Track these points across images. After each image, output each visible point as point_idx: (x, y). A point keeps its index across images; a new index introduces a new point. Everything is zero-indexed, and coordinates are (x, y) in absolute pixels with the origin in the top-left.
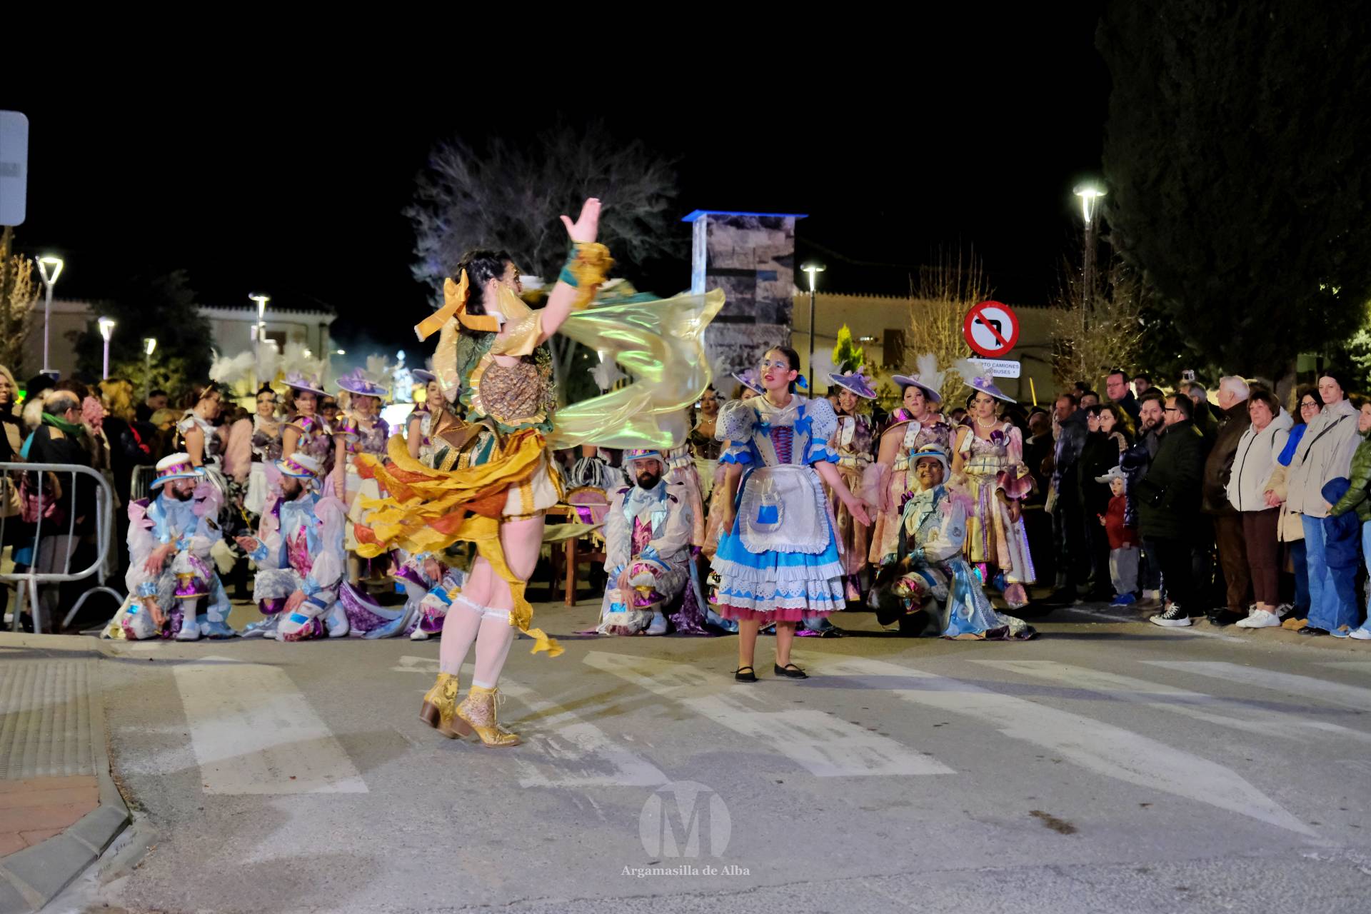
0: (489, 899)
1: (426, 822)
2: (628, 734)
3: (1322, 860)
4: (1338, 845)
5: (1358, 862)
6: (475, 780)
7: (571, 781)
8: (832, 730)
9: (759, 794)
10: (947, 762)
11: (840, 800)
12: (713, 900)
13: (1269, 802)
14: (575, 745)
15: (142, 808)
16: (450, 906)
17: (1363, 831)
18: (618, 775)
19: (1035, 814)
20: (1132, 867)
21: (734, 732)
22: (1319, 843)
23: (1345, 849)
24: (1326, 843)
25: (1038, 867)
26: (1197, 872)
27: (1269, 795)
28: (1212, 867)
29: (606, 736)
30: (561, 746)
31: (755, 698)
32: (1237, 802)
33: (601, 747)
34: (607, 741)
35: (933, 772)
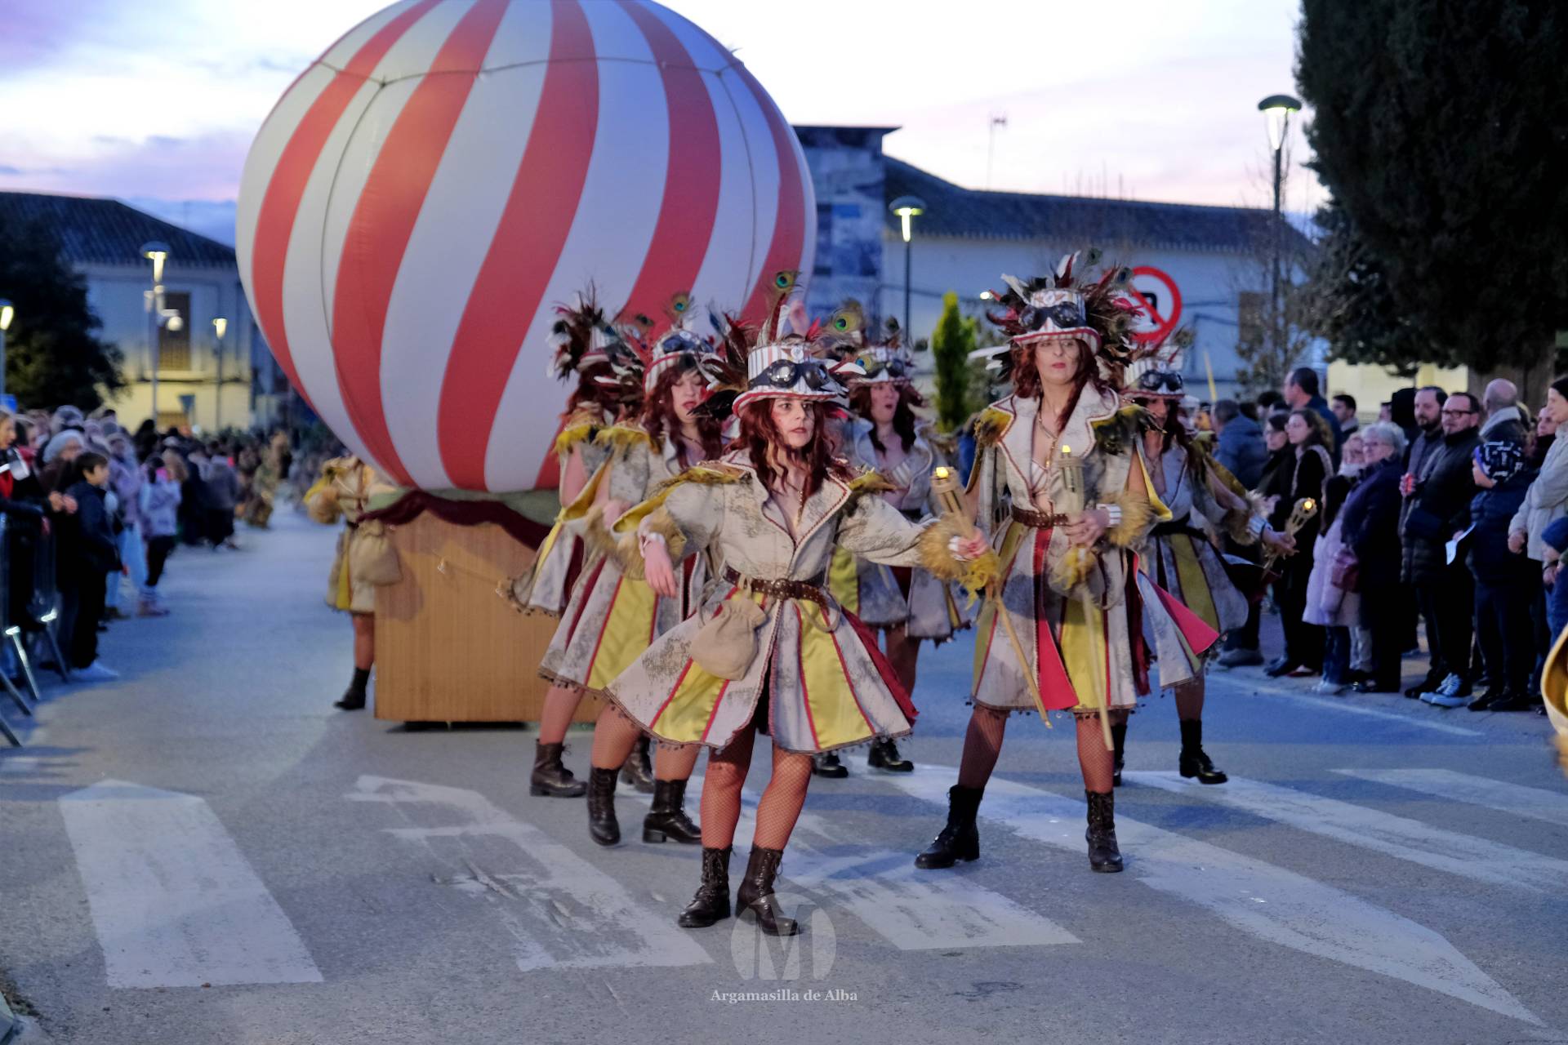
1: (398, 1022)
2: (658, 892)
6: (459, 961)
10: (1069, 927)
11: (930, 983)
13: (1484, 978)
14: (589, 908)
15: (33, 1013)
22: (1544, 1035)
24: (1552, 1035)
29: (630, 895)
30: (571, 911)
31: (825, 835)
32: (1441, 977)
33: (622, 912)
34: (631, 904)
35: (1053, 943)
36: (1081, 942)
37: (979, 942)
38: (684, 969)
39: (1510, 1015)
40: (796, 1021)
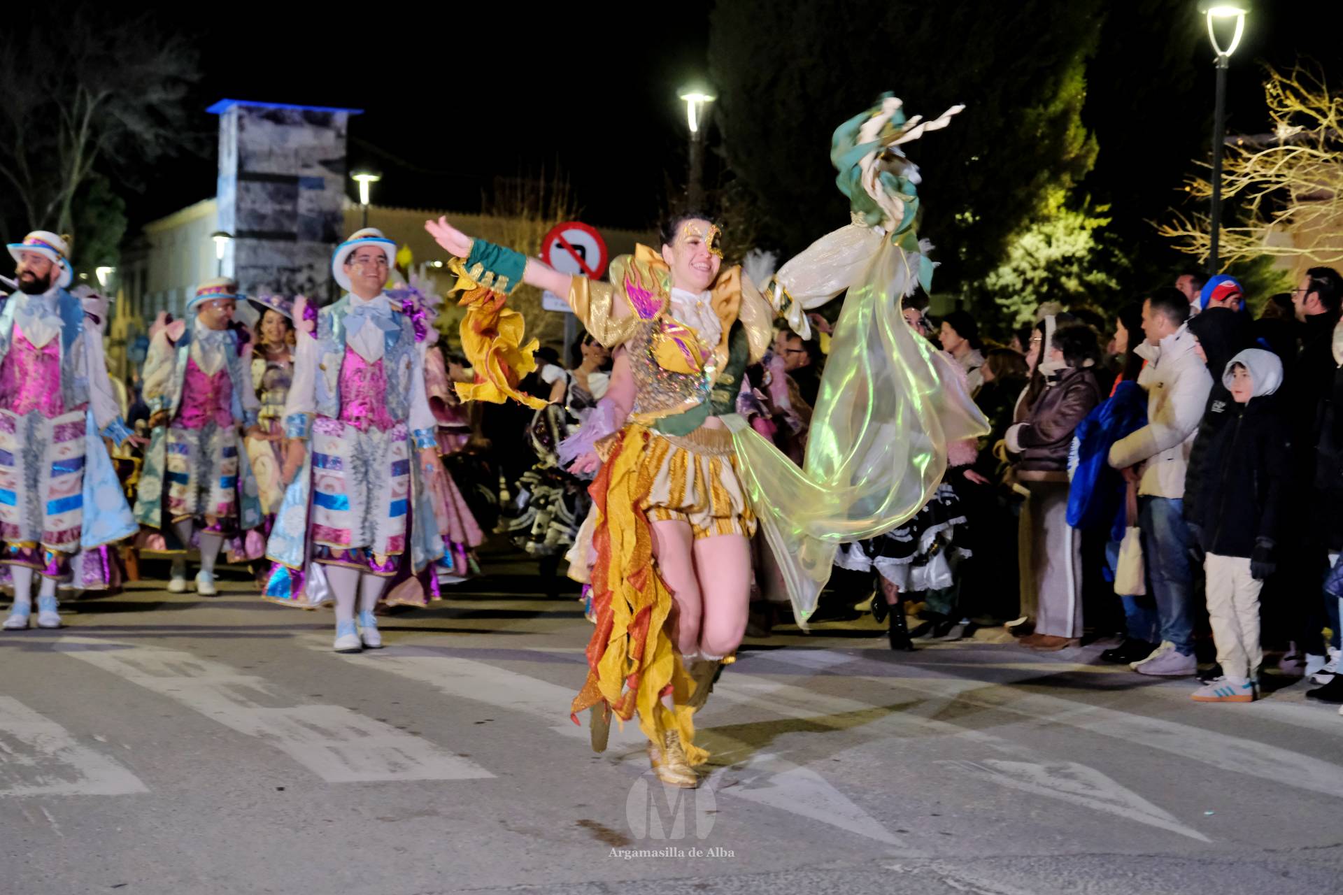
2: (101, 734)
3: (906, 872)
4: (925, 855)
5: (945, 873)
7: (22, 791)
8: (353, 729)
9: (256, 803)
10: (485, 765)
11: (354, 810)
13: (854, 808)
14: (32, 747)
17: (954, 839)
18: (82, 782)
19: (584, 823)
20: (689, 882)
21: (232, 730)
22: (904, 853)
23: (932, 860)
24: (912, 853)
25: (581, 884)
26: (764, 887)
27: (854, 800)
28: (781, 882)
29: (70, 736)
30: (13, 750)
31: (264, 691)
32: (817, 807)
33: (63, 750)
34: (72, 742)
35: (469, 777)
36: (494, 776)
37: (400, 776)
38: (119, 798)
39: (875, 838)
40: (224, 841)
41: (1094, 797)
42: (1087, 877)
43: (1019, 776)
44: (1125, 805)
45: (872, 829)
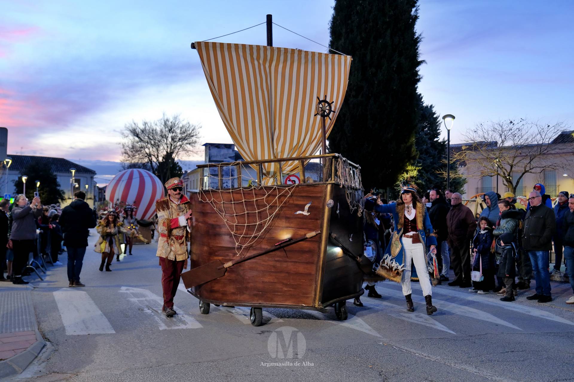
0: (152, 365)
1: (133, 342)
3: (383, 345)
4: (388, 340)
7: (174, 328)
12: (216, 363)
13: (369, 328)
15: (49, 341)
16: (141, 367)
18: (188, 325)
22: (383, 340)
23: (390, 341)
24: (385, 340)
25: (307, 349)
27: (370, 325)
33: (182, 316)
38: (197, 329)
39: (375, 335)
41: (427, 323)
42: (427, 345)
43: (409, 318)
44: (435, 325)
45: (374, 333)
